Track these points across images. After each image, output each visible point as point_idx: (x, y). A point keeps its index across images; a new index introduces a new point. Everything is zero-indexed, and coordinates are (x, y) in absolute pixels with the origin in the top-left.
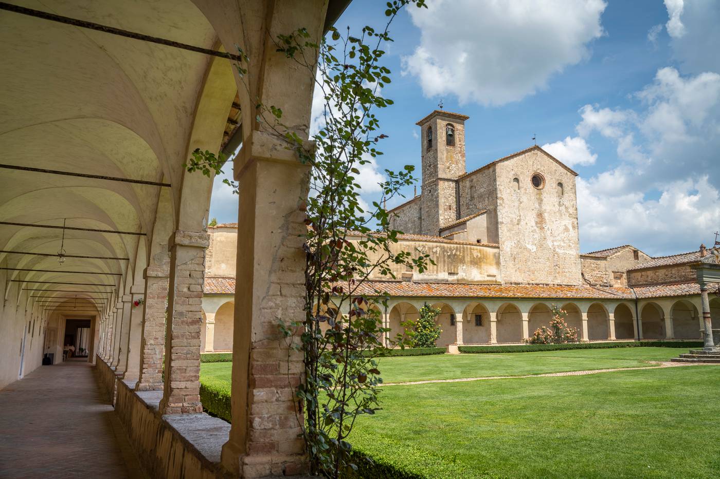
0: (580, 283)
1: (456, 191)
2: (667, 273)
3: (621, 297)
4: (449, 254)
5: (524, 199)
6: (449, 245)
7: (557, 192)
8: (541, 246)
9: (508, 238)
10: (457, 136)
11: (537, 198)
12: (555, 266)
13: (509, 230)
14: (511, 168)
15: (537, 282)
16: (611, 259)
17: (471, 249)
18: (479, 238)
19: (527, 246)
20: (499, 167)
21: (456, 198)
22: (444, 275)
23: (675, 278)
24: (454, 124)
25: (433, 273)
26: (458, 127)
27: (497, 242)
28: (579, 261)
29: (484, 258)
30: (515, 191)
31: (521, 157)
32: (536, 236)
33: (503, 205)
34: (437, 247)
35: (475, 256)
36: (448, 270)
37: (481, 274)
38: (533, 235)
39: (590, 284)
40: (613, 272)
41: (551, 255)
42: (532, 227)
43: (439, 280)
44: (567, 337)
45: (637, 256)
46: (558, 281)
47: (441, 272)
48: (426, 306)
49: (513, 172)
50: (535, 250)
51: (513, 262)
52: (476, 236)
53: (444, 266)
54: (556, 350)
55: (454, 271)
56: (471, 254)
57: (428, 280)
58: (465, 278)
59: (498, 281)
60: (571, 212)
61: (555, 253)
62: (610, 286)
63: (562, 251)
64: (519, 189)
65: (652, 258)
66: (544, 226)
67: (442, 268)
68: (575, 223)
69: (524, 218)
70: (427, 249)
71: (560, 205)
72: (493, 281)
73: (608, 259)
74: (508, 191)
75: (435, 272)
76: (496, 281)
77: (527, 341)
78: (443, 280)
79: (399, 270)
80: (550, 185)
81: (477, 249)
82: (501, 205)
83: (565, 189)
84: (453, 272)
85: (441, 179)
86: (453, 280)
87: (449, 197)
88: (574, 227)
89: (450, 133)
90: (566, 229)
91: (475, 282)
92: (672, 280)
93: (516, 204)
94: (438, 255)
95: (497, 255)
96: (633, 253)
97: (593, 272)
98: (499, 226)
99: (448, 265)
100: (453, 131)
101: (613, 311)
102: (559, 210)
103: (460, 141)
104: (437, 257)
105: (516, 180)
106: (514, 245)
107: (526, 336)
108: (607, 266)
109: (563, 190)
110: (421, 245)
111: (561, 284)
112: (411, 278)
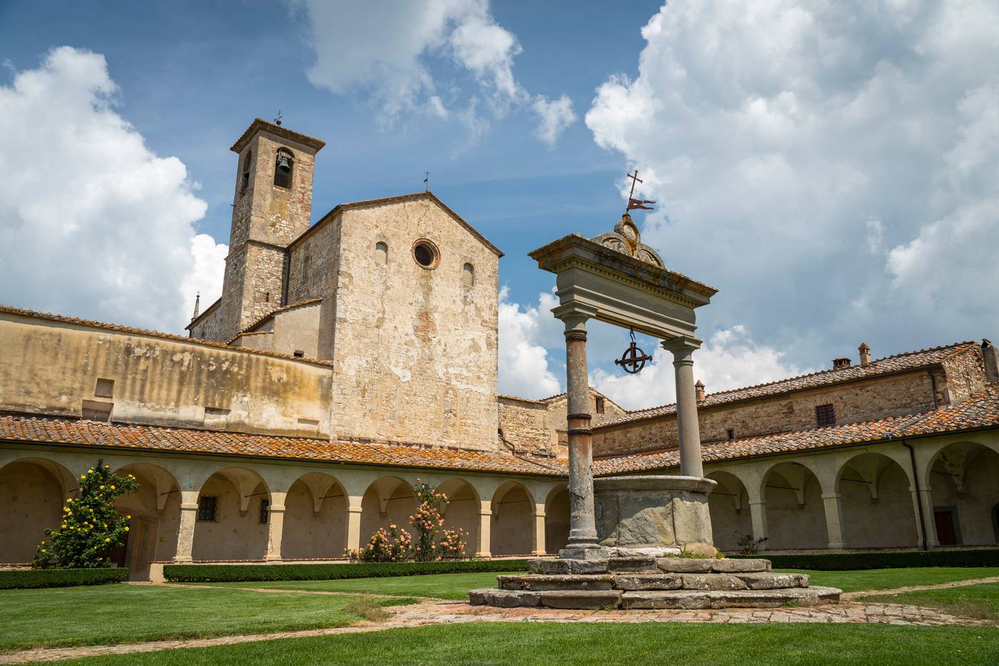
0: (495, 447)
1: (284, 268)
2: (643, 434)
3: (559, 473)
4: (213, 368)
5: (396, 282)
6: (215, 351)
7: (461, 279)
8: (422, 370)
9: (355, 351)
10: (298, 173)
11: (421, 284)
12: (446, 412)
13: (357, 337)
14: (375, 223)
15: (409, 440)
16: (555, 407)
17: (266, 363)
18: (300, 349)
19: (393, 369)
20: (348, 218)
21: (283, 281)
22: (194, 411)
23: (656, 442)
24: (295, 151)
25: (167, 404)
26: (302, 157)
27: (331, 357)
28: (495, 406)
29: (294, 384)
30: (377, 265)
31: (396, 207)
32: (414, 353)
33: (351, 287)
34: (184, 351)
35: (275, 378)
36: (206, 401)
37: (284, 415)
38: (408, 351)
39: (513, 450)
40: (557, 431)
41: (441, 392)
42: (407, 335)
43: (179, 421)
44: (444, 547)
45: (603, 407)
46: (452, 442)
47: (186, 404)
48: (99, 469)
49: (377, 231)
50: (408, 378)
51: (360, 398)
52: (292, 345)
53: (197, 392)
54: (412, 574)
55: (221, 404)
56: (266, 373)
57: (153, 420)
58: (247, 421)
59: (322, 432)
60: (486, 318)
61: (448, 387)
62: (551, 457)
63: (463, 386)
64: (387, 263)
65: (627, 412)
66: (431, 335)
67: (191, 397)
68: (493, 338)
69: (391, 316)
70: (157, 353)
71: (465, 301)
72: (310, 432)
73: (551, 407)
74: (364, 263)
75: (173, 404)
76: (318, 433)
77: (354, 556)
78: (190, 422)
79: (76, 393)
80: (448, 263)
81: (280, 366)
82: (345, 286)
83: (477, 276)
84: (217, 405)
85: (254, 243)
86: (217, 425)
87: (269, 279)
88: (489, 345)
89: (284, 164)
90: (475, 347)
91: (268, 431)
92: (650, 445)
93: (379, 289)
94: (184, 369)
95: (325, 381)
96: (595, 402)
97: (521, 429)
98: (337, 326)
99: (207, 391)
100: (290, 162)
101: (544, 499)
102: (463, 310)
103: (303, 182)
104: (182, 372)
105: (382, 245)
106: (365, 365)
107: (354, 544)
108: (547, 420)
109: (473, 277)
110: (143, 343)
111: (458, 446)
112: (109, 413)
